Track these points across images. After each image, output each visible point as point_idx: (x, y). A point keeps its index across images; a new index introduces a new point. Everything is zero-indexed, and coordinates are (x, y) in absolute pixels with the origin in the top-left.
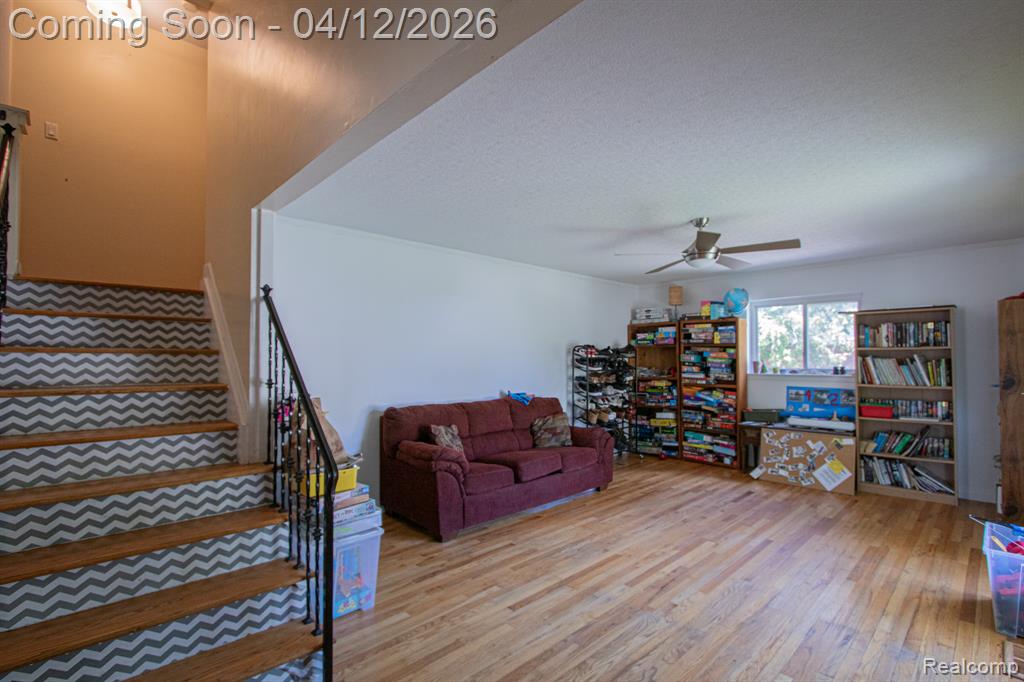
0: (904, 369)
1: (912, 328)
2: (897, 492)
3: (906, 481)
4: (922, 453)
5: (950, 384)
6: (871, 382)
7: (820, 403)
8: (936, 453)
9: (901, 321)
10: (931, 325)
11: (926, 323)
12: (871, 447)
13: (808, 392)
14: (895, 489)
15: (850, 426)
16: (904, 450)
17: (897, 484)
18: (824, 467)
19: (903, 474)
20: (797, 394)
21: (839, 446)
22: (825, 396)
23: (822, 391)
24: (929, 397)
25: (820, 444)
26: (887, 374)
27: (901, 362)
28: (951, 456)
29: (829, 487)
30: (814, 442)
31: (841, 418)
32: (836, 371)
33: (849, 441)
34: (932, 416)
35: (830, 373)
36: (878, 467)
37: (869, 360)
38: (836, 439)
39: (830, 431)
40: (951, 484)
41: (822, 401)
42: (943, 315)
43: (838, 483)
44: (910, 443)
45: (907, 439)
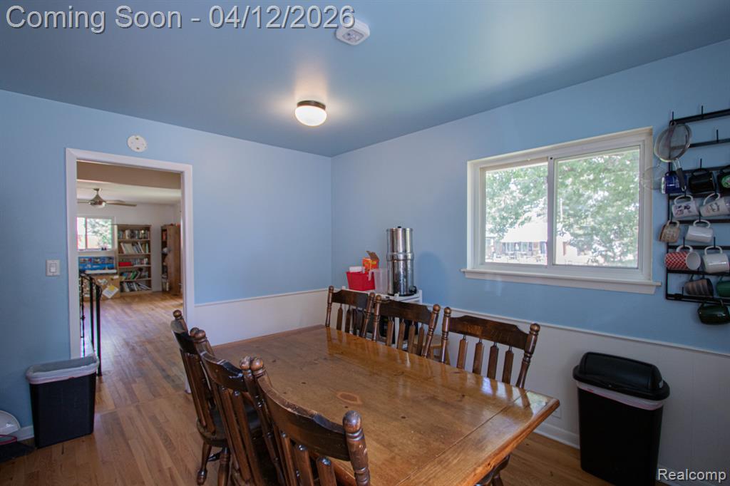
0: (134, 247)
1: (137, 232)
2: (133, 293)
3: (136, 289)
4: (140, 277)
5: (149, 252)
6: (123, 253)
7: (96, 263)
8: (144, 277)
9: (133, 230)
10: (143, 232)
11: (141, 230)
12: (123, 278)
13: (90, 259)
14: (132, 293)
15: (115, 271)
16: (135, 277)
17: (132, 290)
18: (107, 289)
19: (135, 287)
20: (84, 260)
21: (112, 279)
22: (98, 260)
23: (97, 258)
24: (141, 257)
25: (104, 280)
26: (128, 249)
27: (133, 245)
28: (149, 276)
29: (109, 297)
30: (101, 279)
31: (109, 269)
32: (103, 249)
33: (117, 277)
34: (142, 264)
35: (100, 250)
36: (125, 285)
37: (122, 244)
38: (111, 277)
39: (107, 274)
40: (150, 286)
41: (97, 262)
42: (147, 228)
43: (113, 294)
44: (136, 275)
45: (135, 273)
